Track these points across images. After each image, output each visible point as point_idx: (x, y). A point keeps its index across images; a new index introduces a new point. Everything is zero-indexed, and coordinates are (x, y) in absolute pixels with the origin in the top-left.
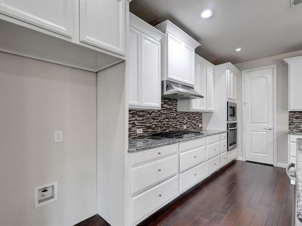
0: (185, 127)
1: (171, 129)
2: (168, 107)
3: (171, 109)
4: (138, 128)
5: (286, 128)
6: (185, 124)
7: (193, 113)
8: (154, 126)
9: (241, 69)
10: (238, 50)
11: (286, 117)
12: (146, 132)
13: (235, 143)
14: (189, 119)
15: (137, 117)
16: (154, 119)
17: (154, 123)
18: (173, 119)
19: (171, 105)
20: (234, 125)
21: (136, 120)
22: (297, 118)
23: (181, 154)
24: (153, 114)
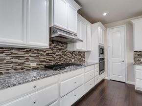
0: (73, 60)
1: (62, 62)
2: (60, 47)
3: (62, 49)
4: (32, 62)
5: (132, 61)
6: (73, 59)
7: (79, 52)
8: (48, 60)
9: (106, 27)
10: (105, 14)
11: (132, 54)
12: (40, 65)
13: (103, 69)
14: (76, 55)
15: (31, 54)
16: (47, 55)
17: (47, 58)
18: (64, 55)
19: (63, 46)
20: (103, 59)
21: (30, 56)
22: (138, 55)
23: (62, 83)
24: (47, 52)
